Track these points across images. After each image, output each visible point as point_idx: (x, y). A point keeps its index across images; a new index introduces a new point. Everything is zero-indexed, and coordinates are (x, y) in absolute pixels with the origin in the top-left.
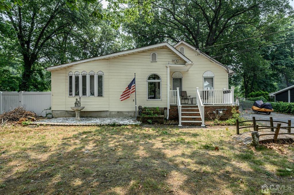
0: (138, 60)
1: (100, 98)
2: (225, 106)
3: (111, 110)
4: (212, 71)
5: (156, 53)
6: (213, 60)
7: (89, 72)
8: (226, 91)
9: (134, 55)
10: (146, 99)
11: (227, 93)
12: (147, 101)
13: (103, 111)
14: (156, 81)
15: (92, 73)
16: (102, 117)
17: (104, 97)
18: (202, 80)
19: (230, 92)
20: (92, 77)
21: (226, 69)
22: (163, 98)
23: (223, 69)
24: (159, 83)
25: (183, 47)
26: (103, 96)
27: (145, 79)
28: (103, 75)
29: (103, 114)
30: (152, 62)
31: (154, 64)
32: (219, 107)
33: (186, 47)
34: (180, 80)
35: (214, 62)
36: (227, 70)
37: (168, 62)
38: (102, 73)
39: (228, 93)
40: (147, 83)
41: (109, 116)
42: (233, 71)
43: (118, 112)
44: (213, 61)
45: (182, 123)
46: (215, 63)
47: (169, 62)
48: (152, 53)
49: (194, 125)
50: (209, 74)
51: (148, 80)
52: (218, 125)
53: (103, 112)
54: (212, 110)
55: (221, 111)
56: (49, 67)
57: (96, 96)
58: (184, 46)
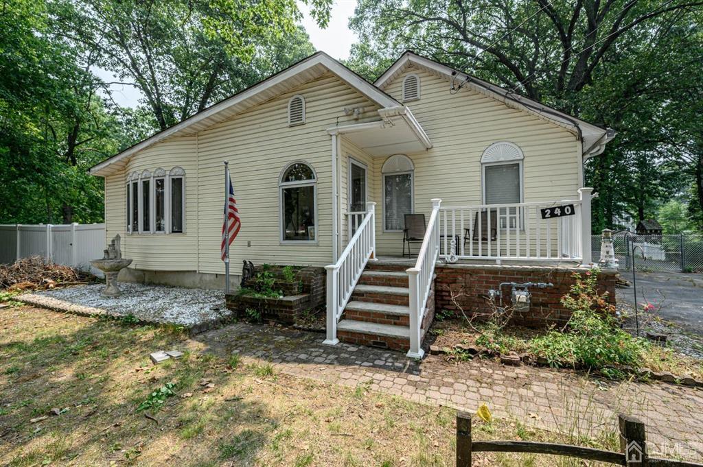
0: (258, 126)
1: (177, 238)
2: (545, 271)
3: (203, 270)
4: (514, 140)
5: (301, 97)
6: (516, 101)
7: (155, 172)
8: (553, 210)
9: (248, 114)
10: (277, 239)
11: (557, 215)
12: (281, 245)
13: (188, 271)
14: (304, 183)
15: (160, 173)
16: (185, 287)
17: (185, 234)
18: (479, 174)
19: (573, 213)
20: (160, 184)
21: (570, 126)
22: (320, 239)
23: (560, 129)
24: (310, 190)
25: (416, 76)
26: (183, 231)
27: (273, 180)
28: (183, 177)
29: (188, 280)
30: (291, 127)
31: (297, 131)
32: (520, 272)
33: (424, 75)
34: (406, 178)
35: (521, 107)
36: (575, 129)
37: (335, 121)
38: (180, 170)
39: (563, 214)
40: (281, 190)
41: (199, 285)
42: (603, 132)
43: (217, 274)
44: (516, 104)
45: (340, 333)
46: (525, 109)
47: (340, 120)
48: (292, 99)
49: (384, 344)
50: (502, 154)
51: (282, 182)
52: (490, 355)
53: (187, 273)
54: (487, 282)
55: (522, 289)
56: (94, 166)
57: (167, 232)
58: (417, 71)
